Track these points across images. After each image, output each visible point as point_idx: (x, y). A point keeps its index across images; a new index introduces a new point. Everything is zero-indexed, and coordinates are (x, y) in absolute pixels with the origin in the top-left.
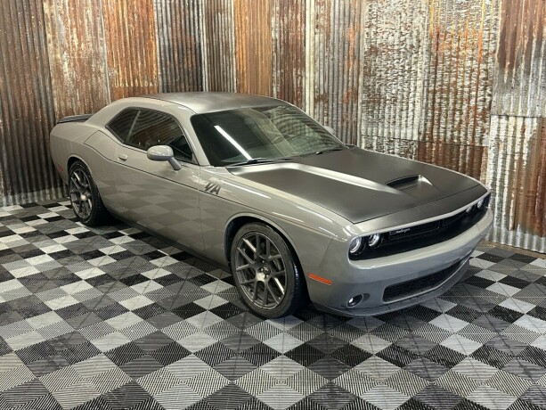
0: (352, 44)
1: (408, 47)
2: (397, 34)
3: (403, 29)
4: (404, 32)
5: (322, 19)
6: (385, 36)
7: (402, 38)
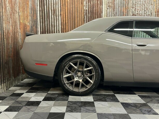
0: (125, 13)
1: (148, 15)
2: (143, 11)
3: (145, 9)
4: (146, 10)
5: (111, 4)
6: (139, 11)
7: (145, 12)
